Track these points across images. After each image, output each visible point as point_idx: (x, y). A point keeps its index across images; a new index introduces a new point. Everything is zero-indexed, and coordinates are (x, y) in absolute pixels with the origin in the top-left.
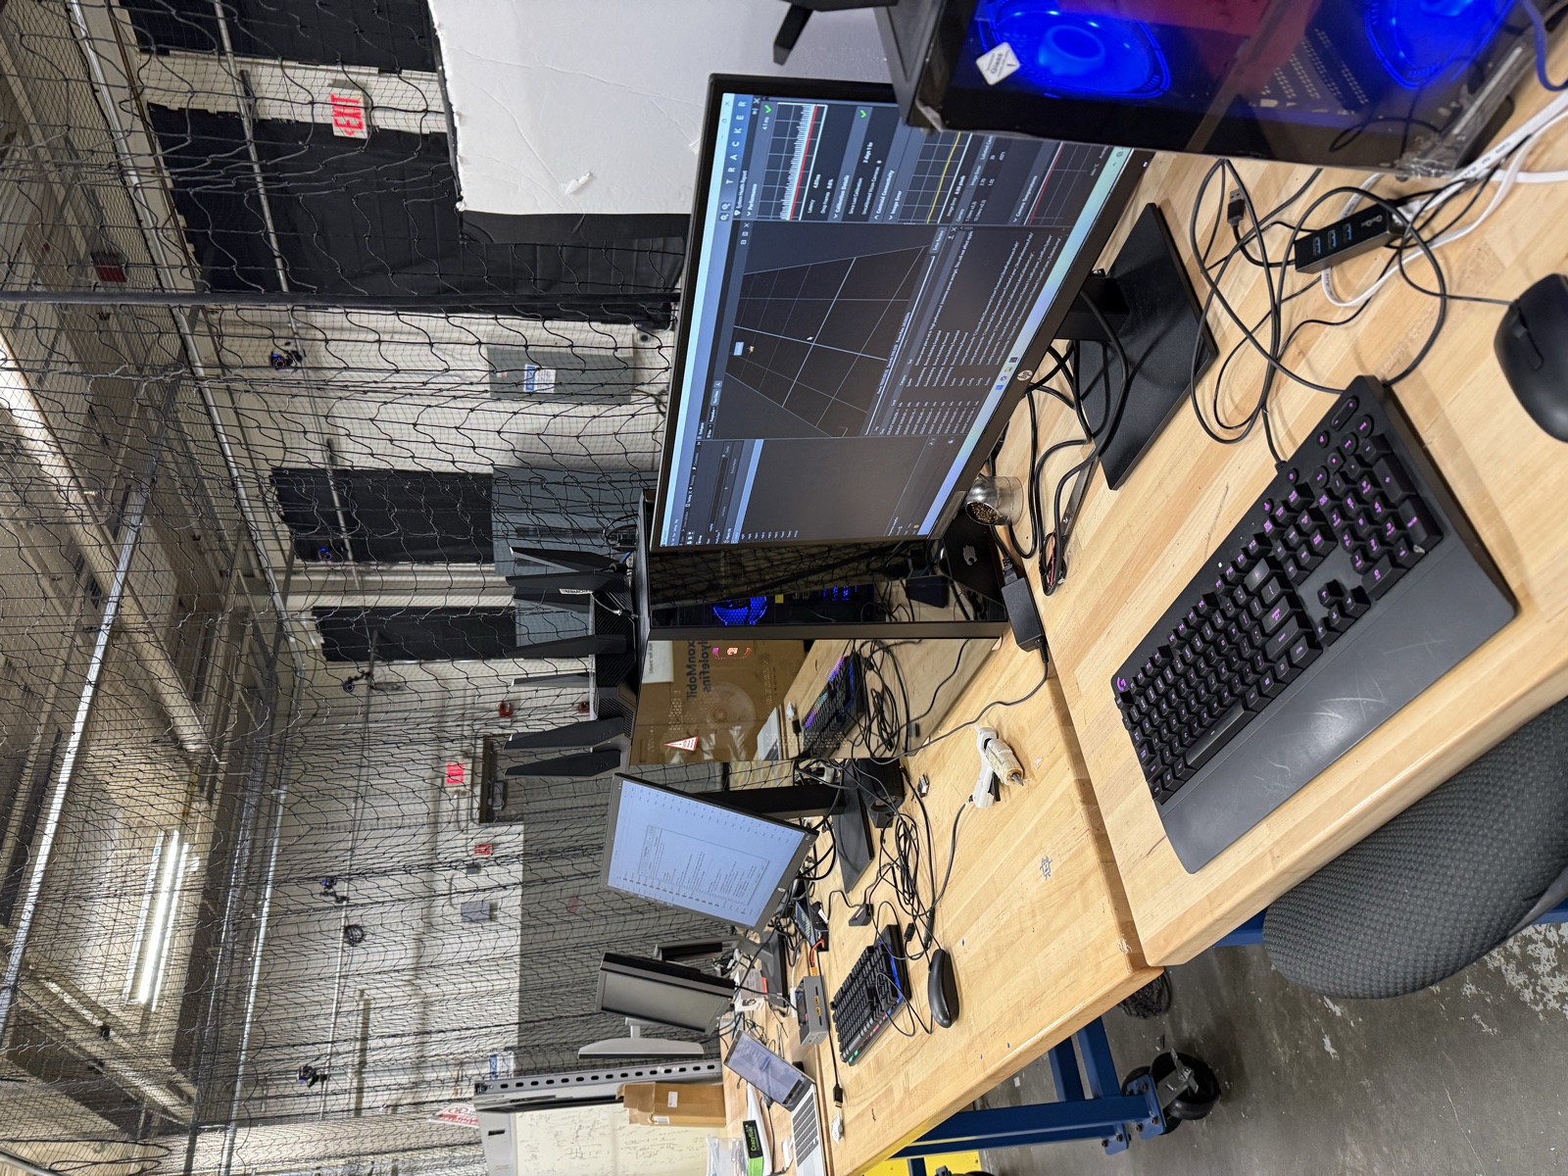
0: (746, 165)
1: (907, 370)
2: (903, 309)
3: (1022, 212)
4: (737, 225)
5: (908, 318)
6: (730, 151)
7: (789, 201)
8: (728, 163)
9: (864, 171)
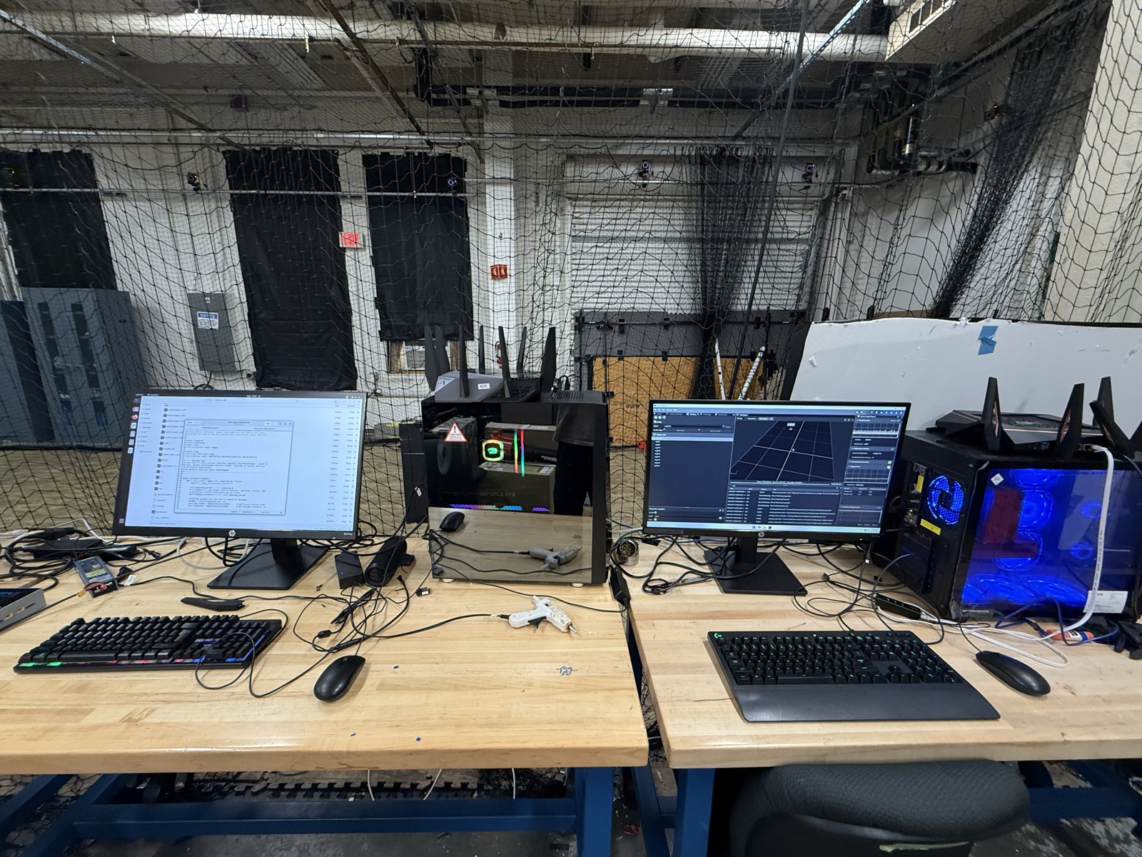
0: (877, 417)
1: (770, 489)
2: (804, 479)
3: (845, 508)
4: (853, 417)
5: (800, 483)
6: (884, 411)
7: (859, 432)
8: (879, 411)
9: (870, 454)
